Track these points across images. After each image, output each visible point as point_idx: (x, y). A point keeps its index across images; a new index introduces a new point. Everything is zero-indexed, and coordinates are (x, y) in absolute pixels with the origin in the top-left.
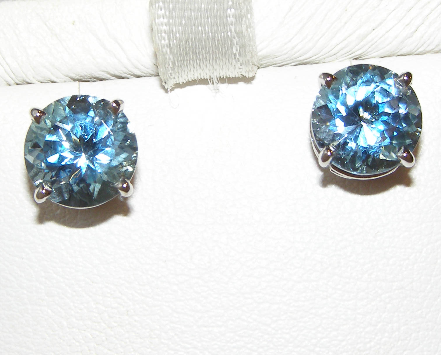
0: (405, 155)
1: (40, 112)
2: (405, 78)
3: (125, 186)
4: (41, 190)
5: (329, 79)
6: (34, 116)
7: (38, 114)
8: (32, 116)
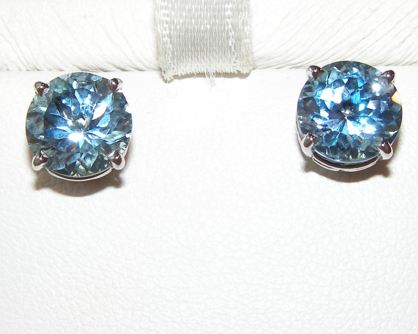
0: (383, 145)
1: (43, 85)
2: (388, 76)
3: (117, 158)
4: (38, 157)
5: (315, 71)
6: (38, 88)
7: (42, 87)
8: (35, 88)
